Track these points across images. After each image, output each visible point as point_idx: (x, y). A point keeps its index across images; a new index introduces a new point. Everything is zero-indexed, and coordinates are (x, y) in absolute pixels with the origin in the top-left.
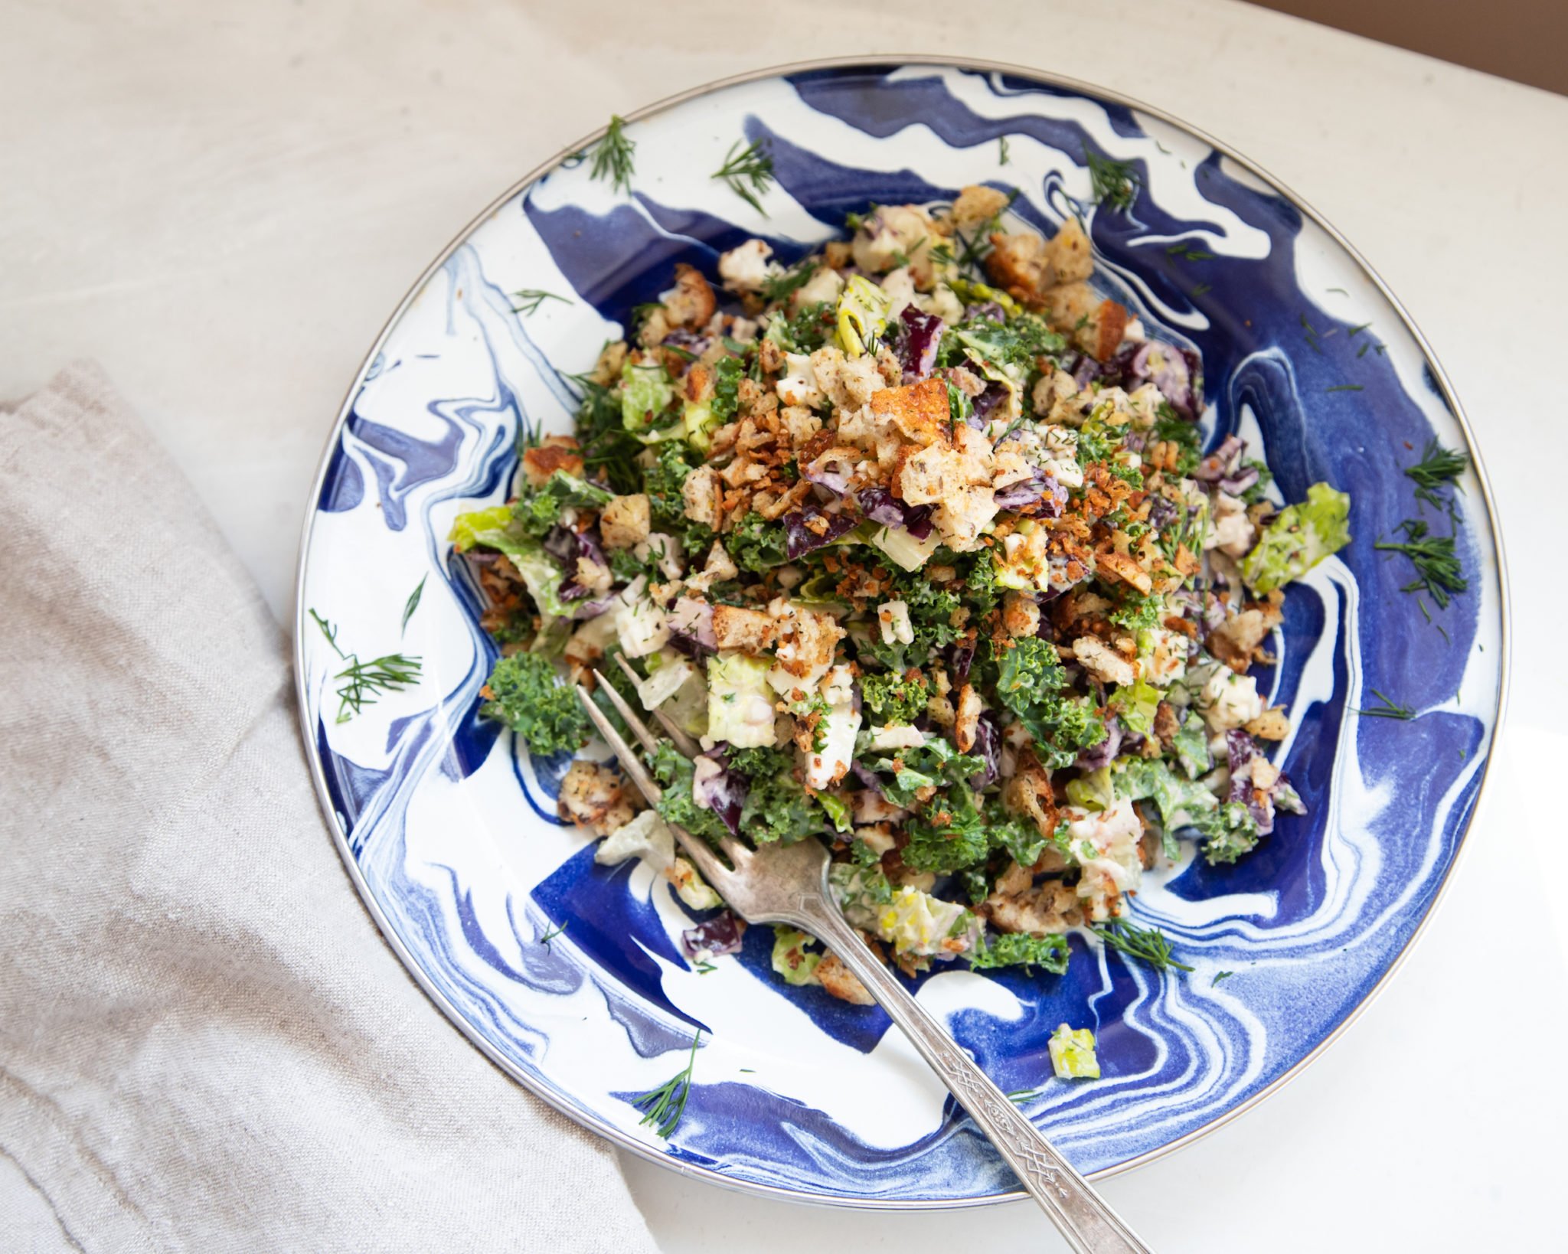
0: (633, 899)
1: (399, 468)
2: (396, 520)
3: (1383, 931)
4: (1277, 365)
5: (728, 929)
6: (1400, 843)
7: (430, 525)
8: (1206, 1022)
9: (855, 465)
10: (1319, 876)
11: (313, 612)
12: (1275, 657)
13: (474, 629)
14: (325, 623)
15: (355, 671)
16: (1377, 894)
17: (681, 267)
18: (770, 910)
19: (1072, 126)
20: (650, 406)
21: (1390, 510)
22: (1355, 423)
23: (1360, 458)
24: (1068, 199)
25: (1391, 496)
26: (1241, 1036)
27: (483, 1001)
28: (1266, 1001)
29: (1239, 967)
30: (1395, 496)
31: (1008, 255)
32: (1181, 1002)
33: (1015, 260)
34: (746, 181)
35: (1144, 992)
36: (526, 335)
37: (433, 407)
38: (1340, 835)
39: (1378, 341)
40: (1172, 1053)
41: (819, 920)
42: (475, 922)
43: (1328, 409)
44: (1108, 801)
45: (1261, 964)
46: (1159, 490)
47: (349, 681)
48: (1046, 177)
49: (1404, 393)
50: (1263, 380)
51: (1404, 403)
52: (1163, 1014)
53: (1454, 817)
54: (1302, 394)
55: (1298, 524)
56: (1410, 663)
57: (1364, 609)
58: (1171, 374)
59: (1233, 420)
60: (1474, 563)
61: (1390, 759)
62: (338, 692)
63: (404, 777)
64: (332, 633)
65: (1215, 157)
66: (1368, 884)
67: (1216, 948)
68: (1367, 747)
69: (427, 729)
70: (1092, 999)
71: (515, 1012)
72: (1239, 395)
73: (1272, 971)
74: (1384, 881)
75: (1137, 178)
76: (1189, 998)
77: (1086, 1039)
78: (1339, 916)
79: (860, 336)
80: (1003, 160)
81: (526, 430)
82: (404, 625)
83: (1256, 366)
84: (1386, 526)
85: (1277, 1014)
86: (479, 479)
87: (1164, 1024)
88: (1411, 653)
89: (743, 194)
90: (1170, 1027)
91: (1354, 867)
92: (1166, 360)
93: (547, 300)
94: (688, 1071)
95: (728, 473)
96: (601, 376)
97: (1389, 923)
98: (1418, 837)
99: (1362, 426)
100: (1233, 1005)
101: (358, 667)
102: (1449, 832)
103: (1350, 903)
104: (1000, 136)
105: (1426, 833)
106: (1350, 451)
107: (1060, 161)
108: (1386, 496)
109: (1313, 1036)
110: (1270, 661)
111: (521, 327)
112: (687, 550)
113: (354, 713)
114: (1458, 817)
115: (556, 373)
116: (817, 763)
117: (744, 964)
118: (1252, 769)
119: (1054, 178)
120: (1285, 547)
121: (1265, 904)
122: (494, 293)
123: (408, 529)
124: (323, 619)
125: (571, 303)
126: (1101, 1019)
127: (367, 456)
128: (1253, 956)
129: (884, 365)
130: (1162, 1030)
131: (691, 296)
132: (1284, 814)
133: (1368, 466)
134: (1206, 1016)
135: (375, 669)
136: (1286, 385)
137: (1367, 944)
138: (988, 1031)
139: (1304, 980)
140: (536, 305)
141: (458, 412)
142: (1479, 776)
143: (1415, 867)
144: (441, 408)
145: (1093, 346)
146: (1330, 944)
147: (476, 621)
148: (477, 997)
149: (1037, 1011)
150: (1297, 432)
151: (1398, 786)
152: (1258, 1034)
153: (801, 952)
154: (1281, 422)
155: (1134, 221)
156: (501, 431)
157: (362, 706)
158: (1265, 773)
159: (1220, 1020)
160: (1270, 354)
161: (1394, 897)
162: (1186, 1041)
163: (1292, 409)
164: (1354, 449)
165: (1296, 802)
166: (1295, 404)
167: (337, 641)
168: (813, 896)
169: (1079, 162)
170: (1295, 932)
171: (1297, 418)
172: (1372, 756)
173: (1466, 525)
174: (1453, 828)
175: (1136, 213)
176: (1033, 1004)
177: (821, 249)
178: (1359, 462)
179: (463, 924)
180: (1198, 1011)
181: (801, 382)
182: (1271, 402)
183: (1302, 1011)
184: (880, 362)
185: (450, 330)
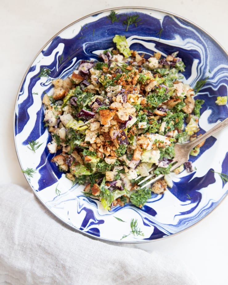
0: (180, 182)
1: (91, 220)
2: (101, 222)
3: (205, 40)
4: (87, 45)
5: (188, 164)
6: (187, 35)
7: (103, 215)
8: (218, 75)
9: (114, 129)
10: (192, 51)
11: (121, 239)
12: (143, 53)
13: (124, 208)
14: (123, 237)
15: (133, 232)
16: (197, 41)
17: (52, 161)
18: (187, 155)
19: (32, 79)
20: (85, 169)
21: (119, 27)
22: (101, 31)
23: (108, 31)
24: (46, 82)
25: (117, 27)
26: (222, 69)
27: (202, 211)
28: (216, 64)
29: (208, 68)
30: (117, 26)
31: (59, 95)
32: (213, 80)
33: (60, 94)
34: (36, 146)
35: (211, 86)
36: (65, 193)
37: (79, 213)
38: (184, 45)
39: (85, 25)
40: (224, 82)
41: (192, 146)
42: (186, 212)
43: (97, 36)
44: (174, 89)
45: (208, 63)
46: (114, 71)
47: (135, 233)
48: (42, 86)
49: (96, 21)
50: (89, 48)
51: (98, 21)
52: (215, 83)
53: (184, 24)
54: (93, 41)
55: (120, 46)
56: (151, 28)
57: (139, 35)
58: (87, 66)
59: (94, 55)
60: (133, 13)
61: (170, 34)
62: (137, 235)
63: (156, 224)
64: (125, 236)
65: (43, 52)
66: (195, 42)
67: (203, 72)
68: (167, 38)
69: (146, 218)
70: (209, 96)
71: (205, 205)
72: (90, 53)
73: (210, 62)
74: (195, 39)
75: (44, 68)
76: (213, 78)
77: (219, 98)
78: (200, 48)
79: (83, 126)
80: (37, 94)
81: (83, 195)
82: (124, 221)
83: (86, 49)
84: (123, 28)
85: (219, 62)
86: (93, 205)
87: (218, 83)
88: (149, 27)
89: (38, 147)
90: (218, 82)
91: (191, 44)
92: (83, 67)
93: (57, 188)
94: (219, 174)
95: (107, 155)
96: (73, 179)
97: (203, 39)
98: (187, 31)
99: (102, 30)
100: (216, 70)
101: (133, 231)
102: (186, 25)
103: (198, 45)
104: (32, 94)
105: (186, 29)
106: (106, 33)
107: (38, 83)
108: (117, 28)
109: (224, 56)
110: (144, 55)
111: (63, 194)
112: (119, 164)
113: (142, 233)
114: (184, 23)
115: (72, 188)
116: (166, 143)
117: (194, 161)
118: (169, 61)
119: (42, 84)
120: (124, 48)
121: (196, 61)
122: (55, 199)
123: (104, 220)
124: (122, 237)
125: (58, 184)
126: (215, 95)
127: (88, 227)
128: (206, 65)
129: (92, 122)
130: (219, 84)
131: (59, 160)
132: (178, 56)
133: (110, 30)
134: (217, 75)
135: (133, 228)
136: (91, 44)
137: (207, 43)
138: (214, 116)
139: (212, 56)
140: (58, 191)
141: (80, 208)
142: (177, 18)
143: (193, 32)
144: (79, 211)
145: (80, 81)
146: (206, 50)
147: (122, 208)
148: (201, 212)
149: (210, 107)
150: (100, 43)
151: (176, 33)
152: (222, 66)
153: (194, 150)
154: (98, 46)
155: (53, 69)
156: (84, 200)
157: (140, 231)
158: (170, 58)
159: (218, 73)
160: (84, 46)
161: (198, 37)
162: (222, 79)
163: (96, 43)
164: (106, 32)
165: (176, 53)
166: (95, 43)
167: (127, 235)
168: (186, 147)
169: (39, 79)
170: (202, 57)
171: (98, 43)
172: (169, 37)
173: (125, 13)
174: (186, 24)
175: (52, 69)
176: (208, 108)
177: (50, 132)
178: (109, 32)
179: (186, 214)
180: (216, 77)
181: (91, 139)
182: (93, 47)
183: (218, 57)
184: (91, 122)
185: (63, 208)
